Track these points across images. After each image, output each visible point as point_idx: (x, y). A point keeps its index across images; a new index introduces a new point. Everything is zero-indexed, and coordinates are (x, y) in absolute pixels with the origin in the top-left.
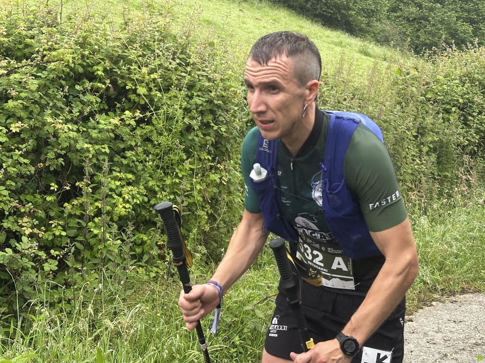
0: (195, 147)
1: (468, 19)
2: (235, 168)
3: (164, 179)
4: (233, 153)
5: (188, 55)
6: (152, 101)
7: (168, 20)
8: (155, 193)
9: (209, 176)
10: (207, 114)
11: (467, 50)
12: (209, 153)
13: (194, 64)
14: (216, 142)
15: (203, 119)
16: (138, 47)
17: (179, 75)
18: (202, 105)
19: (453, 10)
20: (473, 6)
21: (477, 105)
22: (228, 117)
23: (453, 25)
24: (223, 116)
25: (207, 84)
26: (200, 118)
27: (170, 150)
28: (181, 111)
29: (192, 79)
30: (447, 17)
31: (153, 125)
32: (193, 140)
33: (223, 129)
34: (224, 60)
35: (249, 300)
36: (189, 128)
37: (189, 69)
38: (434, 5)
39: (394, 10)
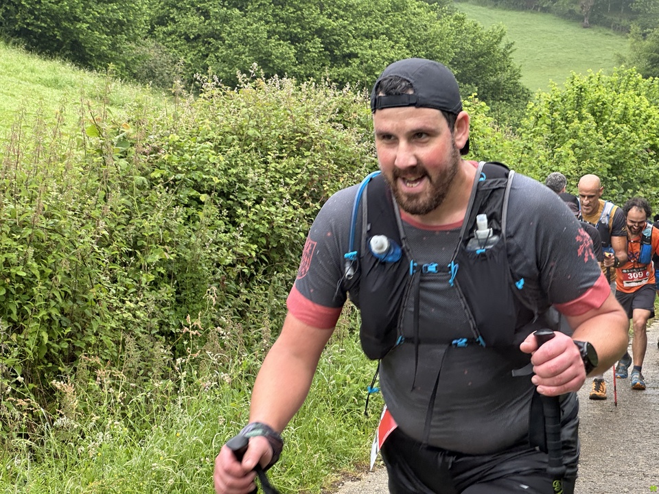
1: (287, 34)
19: (261, 19)
23: (263, 45)
30: (253, 31)
38: (229, 12)
39: (162, 21)
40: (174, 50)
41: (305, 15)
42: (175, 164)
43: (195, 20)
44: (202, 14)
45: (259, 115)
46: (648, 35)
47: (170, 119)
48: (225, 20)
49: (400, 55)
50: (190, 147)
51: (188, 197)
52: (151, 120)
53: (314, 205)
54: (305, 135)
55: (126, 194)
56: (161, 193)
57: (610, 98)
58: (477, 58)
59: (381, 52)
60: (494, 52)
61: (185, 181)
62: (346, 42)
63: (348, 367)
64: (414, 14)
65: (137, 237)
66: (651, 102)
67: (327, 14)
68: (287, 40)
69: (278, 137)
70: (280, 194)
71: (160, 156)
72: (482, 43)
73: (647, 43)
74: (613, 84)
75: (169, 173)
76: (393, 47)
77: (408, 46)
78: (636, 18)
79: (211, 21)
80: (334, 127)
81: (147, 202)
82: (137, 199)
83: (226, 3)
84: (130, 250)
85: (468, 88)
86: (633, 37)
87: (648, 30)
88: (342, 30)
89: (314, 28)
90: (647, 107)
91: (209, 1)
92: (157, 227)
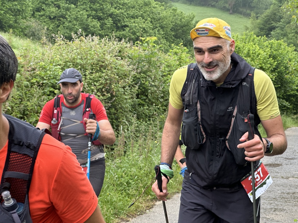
38: (69, 6)
39: (38, 10)
40: (44, 23)
41: (104, 8)
42: (43, 76)
43: (53, 9)
44: (57, 7)
45: (82, 54)
46: (259, 17)
47: (40, 55)
48: (68, 9)
49: (148, 26)
50: (50, 68)
51: (49, 91)
52: (31, 55)
53: (107, 95)
54: (103, 62)
55: (19, 90)
56: (36, 89)
57: (242, 46)
58: (182, 27)
59: (139, 24)
60: (190, 25)
61: (48, 84)
62: (123, 20)
63: (123, 169)
64: (154, 7)
65: (25, 110)
66: (260, 48)
67: (114, 7)
68: (96, 19)
69: (91, 63)
70: (92, 90)
71: (36, 72)
72: (184, 21)
73: (258, 21)
74: (243, 40)
75: (40, 80)
76: (144, 22)
77: (151, 22)
78: (253, 10)
79: (61, 10)
80: (117, 59)
81: (29, 94)
82: (25, 92)
83: (68, 2)
84: (21, 116)
85: (178, 41)
86: (252, 18)
87: (259, 15)
88: (121, 14)
89: (108, 13)
90: (259, 50)
91: (60, 1)
92: (34, 105)
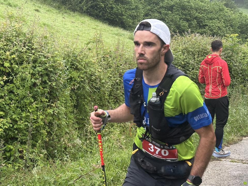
0: (39, 95)
1: (185, 19)
2: (61, 105)
3: (21, 114)
4: (60, 97)
5: (33, 44)
6: (13, 70)
7: (20, 25)
8: (17, 121)
9: (47, 110)
10: (45, 76)
11: (185, 36)
12: (47, 98)
13: (36, 49)
14: (50, 91)
15: (42, 79)
16: (3, 40)
17: (27, 55)
18: (41, 71)
19: (177, 14)
20: (188, 12)
21: (191, 65)
22: (56, 77)
23: (178, 22)
24: (54, 77)
25: (44, 59)
26: (40, 79)
27: (24, 97)
28: (30, 75)
29: (35, 57)
30: (175, 18)
31: (14, 84)
32: (37, 91)
33: (54, 84)
34: (53, 46)
35: (71, 178)
36: (35, 85)
37: (33, 51)
38: (168, 12)
41: (191, 13)
43: (157, 15)
44: (159, 13)
48: (166, 14)
54: (205, 50)
59: (215, 24)
62: (204, 21)
64: (226, 12)
67: (198, 12)
69: (198, 51)
76: (219, 23)
83: (166, 9)
88: (203, 17)
89: (194, 17)
